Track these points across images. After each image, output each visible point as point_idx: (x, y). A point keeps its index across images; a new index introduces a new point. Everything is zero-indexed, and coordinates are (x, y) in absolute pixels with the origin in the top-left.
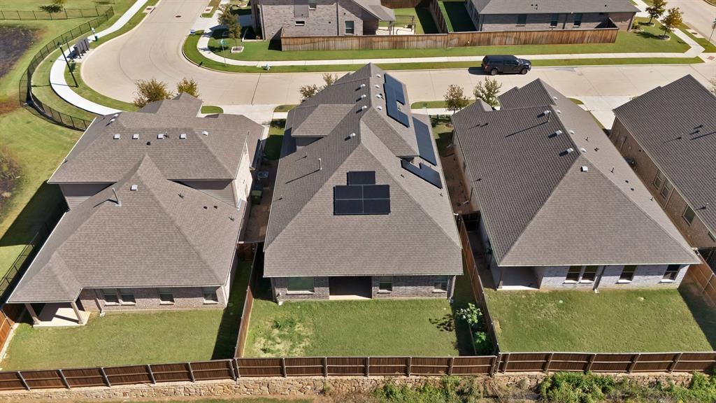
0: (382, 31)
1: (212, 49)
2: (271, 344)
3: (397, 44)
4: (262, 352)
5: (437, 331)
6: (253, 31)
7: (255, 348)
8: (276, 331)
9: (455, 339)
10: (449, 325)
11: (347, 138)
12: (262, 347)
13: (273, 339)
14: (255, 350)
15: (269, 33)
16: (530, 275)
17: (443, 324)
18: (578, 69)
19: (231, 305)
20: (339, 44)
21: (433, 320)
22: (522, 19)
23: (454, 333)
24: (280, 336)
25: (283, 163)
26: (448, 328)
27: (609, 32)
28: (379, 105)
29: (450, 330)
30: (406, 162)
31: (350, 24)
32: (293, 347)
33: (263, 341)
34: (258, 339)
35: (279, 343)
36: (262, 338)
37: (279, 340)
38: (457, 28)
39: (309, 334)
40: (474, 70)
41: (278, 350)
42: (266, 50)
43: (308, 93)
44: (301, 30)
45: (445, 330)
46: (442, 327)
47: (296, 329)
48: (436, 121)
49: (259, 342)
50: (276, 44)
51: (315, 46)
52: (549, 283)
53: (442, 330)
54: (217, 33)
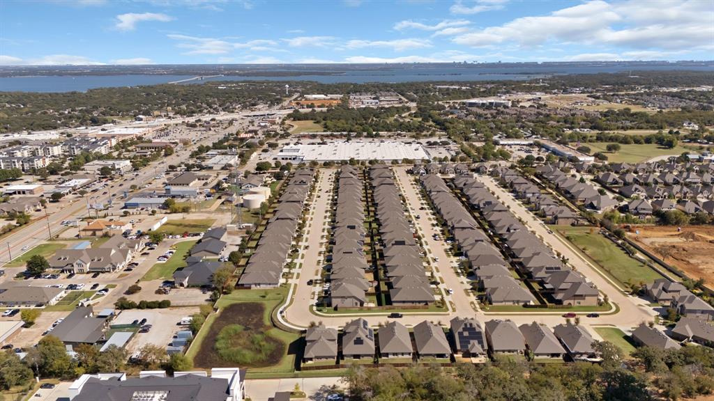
0: (365, 305)
1: (318, 310)
3: (369, 309)
6: (329, 305)
11: (356, 332)
15: (334, 305)
16: (387, 355)
18: (416, 317)
20: (354, 309)
21: (370, 360)
22: (404, 302)
25: (344, 337)
27: (427, 306)
28: (362, 326)
30: (367, 336)
31: (356, 304)
33: (344, 364)
38: (387, 304)
40: (389, 317)
42: (333, 311)
43: (347, 324)
44: (343, 305)
48: (375, 330)
50: (336, 309)
51: (347, 310)
52: (391, 356)
54: (318, 305)
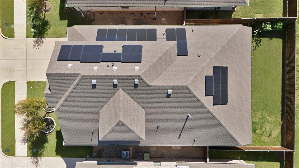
2: (266, 133)
4: (271, 137)
5: (261, 47)
7: (268, 141)
8: (258, 131)
9: (266, 39)
10: (258, 40)
12: (267, 138)
13: (263, 132)
14: (269, 141)
17: (257, 44)
19: (239, 157)
21: (254, 48)
23: (262, 39)
24: (261, 129)
26: (259, 41)
29: (261, 40)
32: (268, 122)
33: (264, 137)
34: (262, 140)
35: (266, 129)
36: (262, 138)
37: (264, 129)
39: (260, 114)
41: (270, 129)
45: (260, 43)
46: (258, 44)
47: (257, 121)
49: (264, 139)
53: (261, 45)
